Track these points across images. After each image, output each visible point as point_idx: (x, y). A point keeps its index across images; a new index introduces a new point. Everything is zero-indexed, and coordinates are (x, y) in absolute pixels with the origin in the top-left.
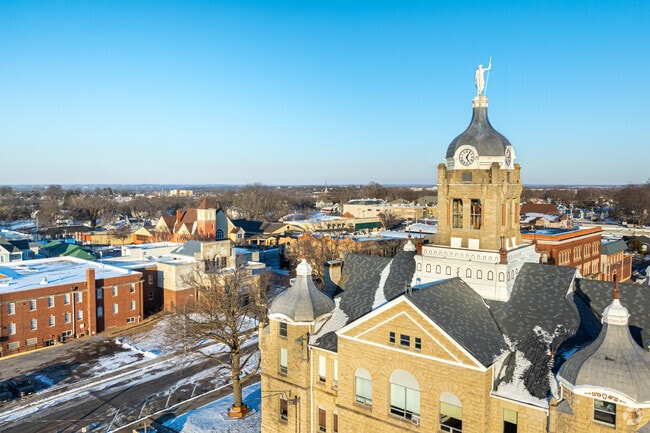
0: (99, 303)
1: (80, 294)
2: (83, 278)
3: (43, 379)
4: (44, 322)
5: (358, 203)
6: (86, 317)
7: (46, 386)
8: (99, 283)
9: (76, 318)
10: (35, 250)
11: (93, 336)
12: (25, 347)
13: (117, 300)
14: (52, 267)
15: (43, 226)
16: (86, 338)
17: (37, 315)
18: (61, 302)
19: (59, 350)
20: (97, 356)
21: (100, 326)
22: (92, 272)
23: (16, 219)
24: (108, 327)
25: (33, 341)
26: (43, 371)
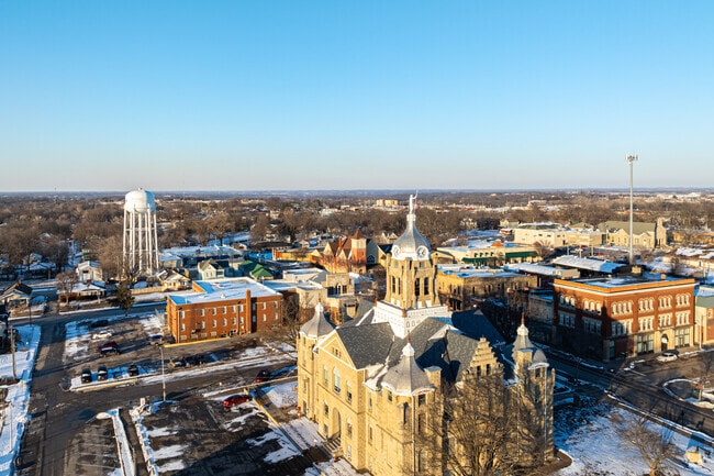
0: (254, 313)
1: (242, 306)
2: (244, 297)
3: (213, 357)
4: (221, 323)
5: (529, 227)
6: (245, 321)
7: (213, 361)
8: (254, 300)
9: (240, 322)
10: (235, 266)
11: (249, 335)
12: (209, 337)
13: (265, 312)
14: (234, 285)
15: (255, 240)
16: (245, 336)
17: (216, 318)
18: (230, 310)
19: (227, 341)
20: (246, 347)
21: (254, 329)
22: (249, 293)
23: (239, 230)
24: (259, 330)
25: (214, 333)
26: (214, 352)
